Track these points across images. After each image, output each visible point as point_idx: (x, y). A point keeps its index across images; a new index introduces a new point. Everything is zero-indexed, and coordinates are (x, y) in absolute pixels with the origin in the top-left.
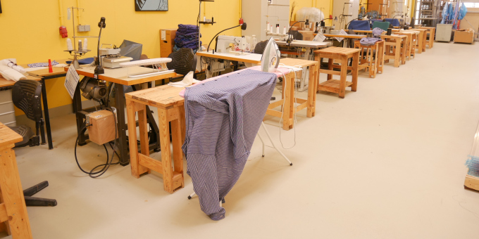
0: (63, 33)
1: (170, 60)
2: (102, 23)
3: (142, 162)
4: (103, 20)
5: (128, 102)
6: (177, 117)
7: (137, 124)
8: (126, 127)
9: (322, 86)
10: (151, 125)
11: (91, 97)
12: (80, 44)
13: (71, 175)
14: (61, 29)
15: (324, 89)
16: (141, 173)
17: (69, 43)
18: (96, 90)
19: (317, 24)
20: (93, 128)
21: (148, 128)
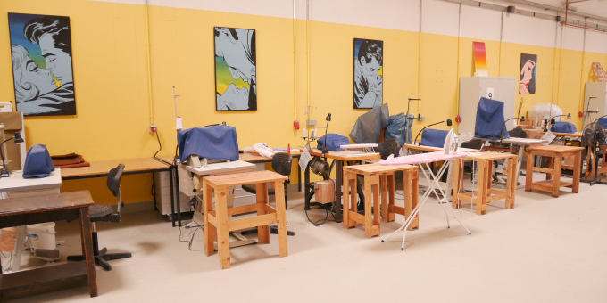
0: (296, 126)
1: (376, 145)
2: (329, 118)
3: (351, 217)
4: (329, 115)
5: (344, 173)
6: (378, 183)
7: (350, 193)
8: (342, 194)
9: (535, 184)
10: (360, 196)
11: (317, 172)
12: (313, 132)
13: (302, 223)
14: (295, 123)
15: (536, 188)
16: (350, 226)
17: (304, 131)
18: (322, 166)
19: (546, 122)
20: (319, 191)
21: (358, 199)
